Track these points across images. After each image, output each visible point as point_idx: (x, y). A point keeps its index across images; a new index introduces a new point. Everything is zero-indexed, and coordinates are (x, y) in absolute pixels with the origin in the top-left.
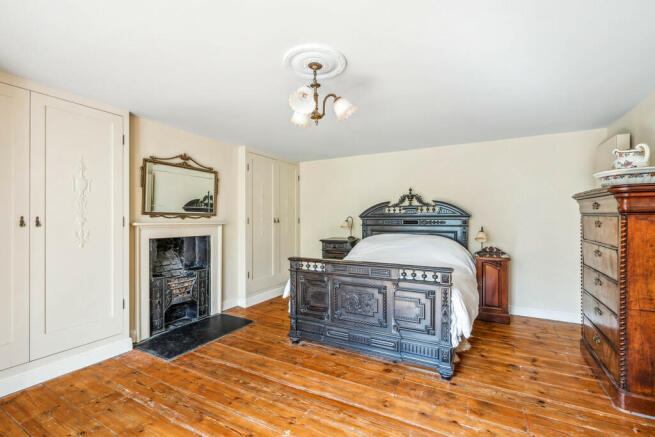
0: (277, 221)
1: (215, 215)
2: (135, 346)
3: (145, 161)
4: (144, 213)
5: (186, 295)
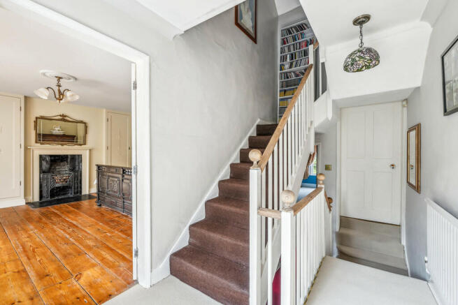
1: (85, 144)
2: (27, 203)
3: (37, 118)
4: (36, 142)
5: (64, 183)
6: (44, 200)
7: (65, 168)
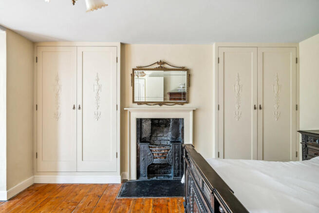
0: (259, 108)
1: (187, 103)
2: (122, 181)
3: (133, 70)
4: (134, 102)
5: (163, 159)
6: (142, 179)
7: (166, 137)
